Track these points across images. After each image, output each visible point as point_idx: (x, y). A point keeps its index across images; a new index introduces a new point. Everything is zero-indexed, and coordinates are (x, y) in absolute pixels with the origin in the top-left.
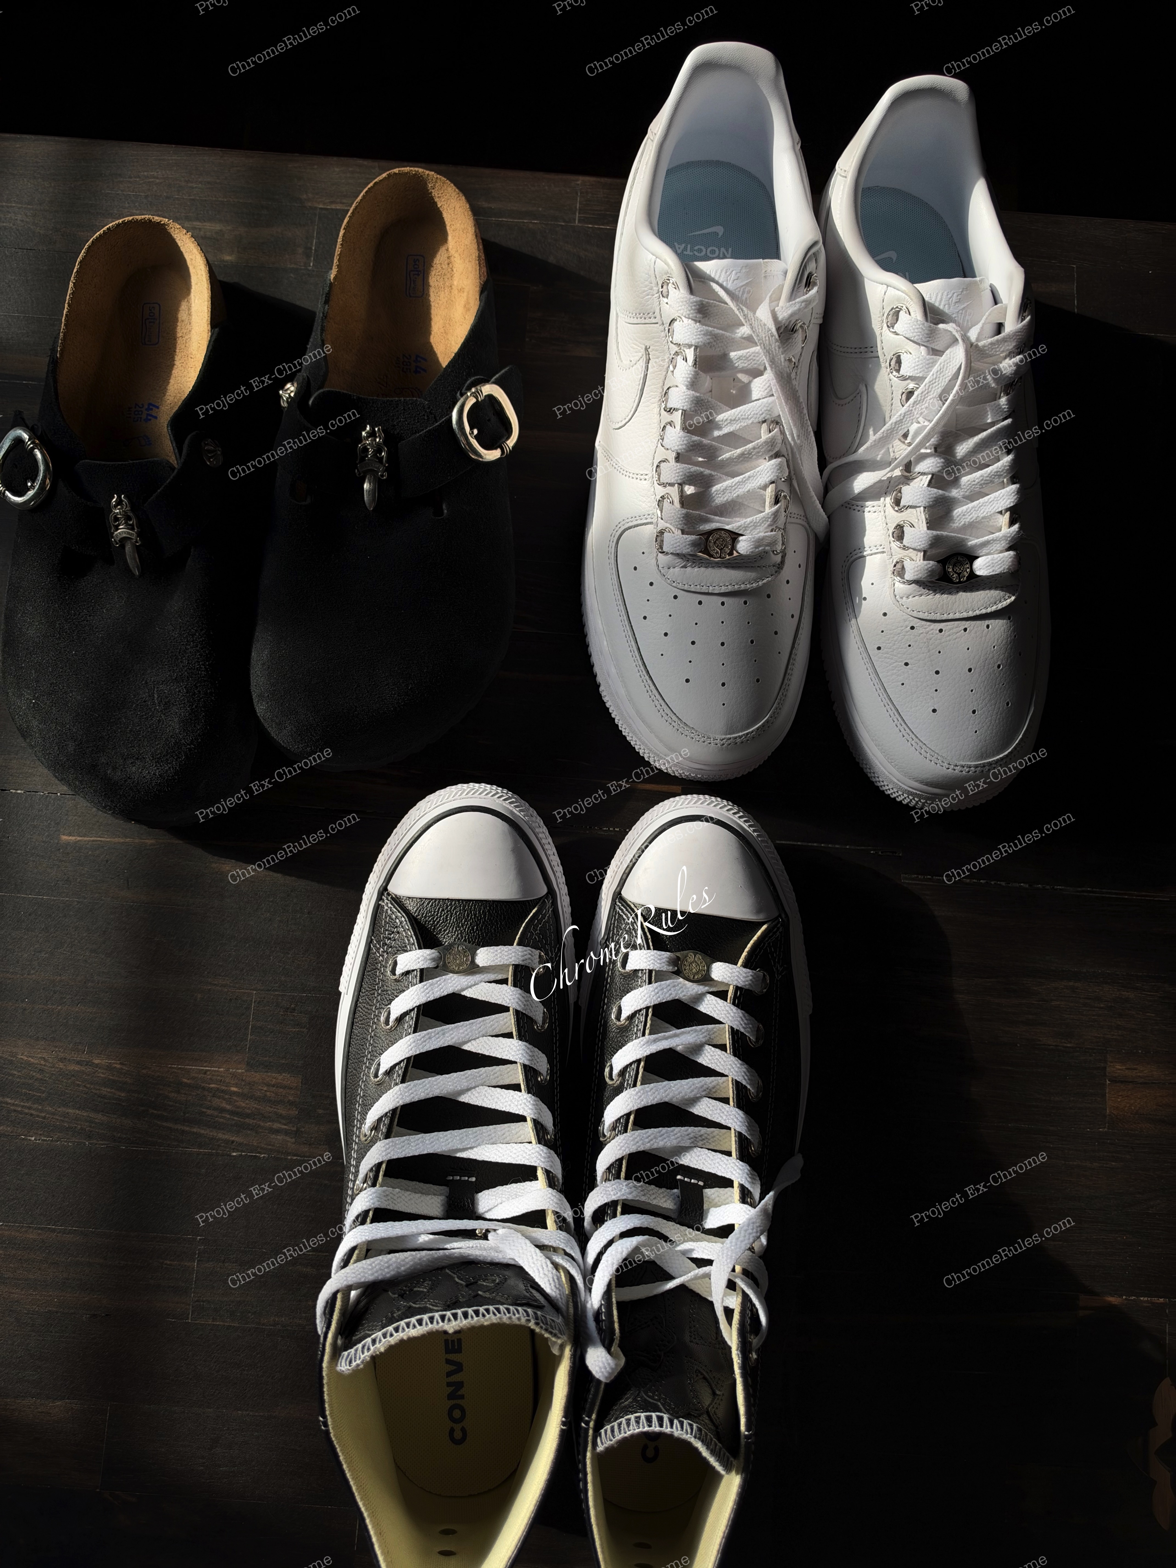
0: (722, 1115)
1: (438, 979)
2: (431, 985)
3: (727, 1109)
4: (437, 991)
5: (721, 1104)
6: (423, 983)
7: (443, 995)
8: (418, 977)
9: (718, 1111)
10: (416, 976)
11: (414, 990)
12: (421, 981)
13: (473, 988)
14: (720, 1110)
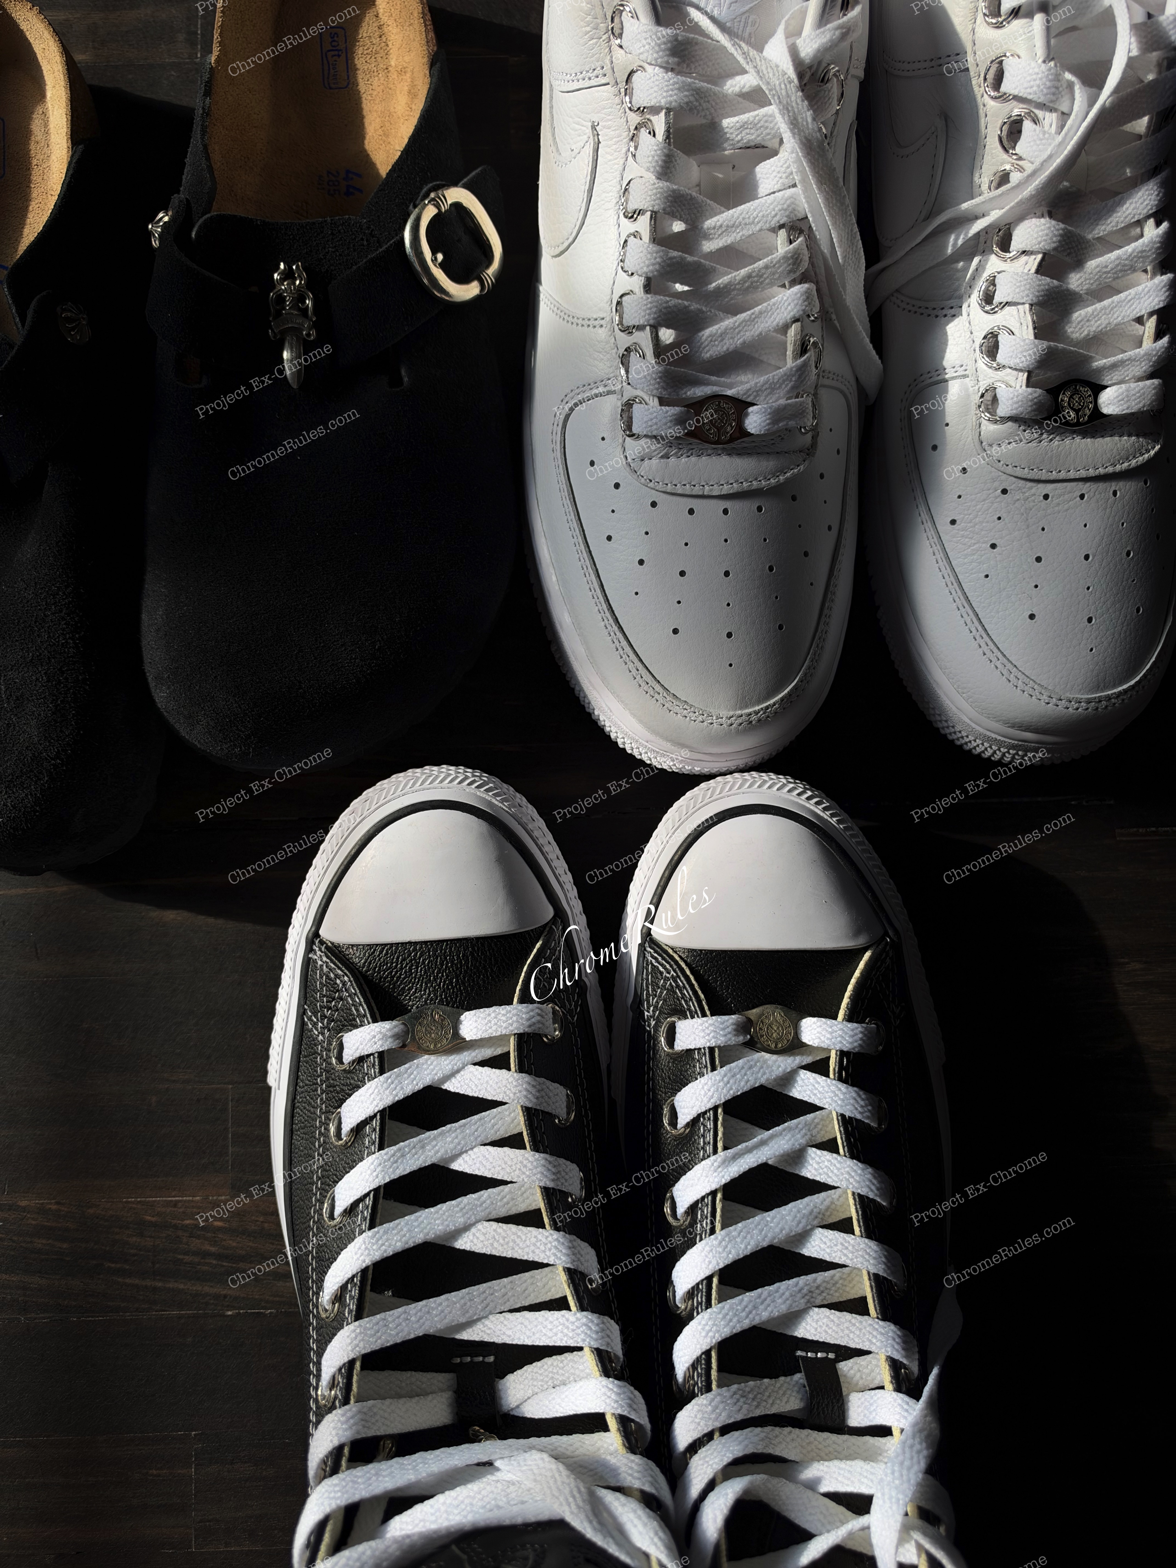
0: (845, 1251)
1: (407, 1066)
2: (397, 1076)
3: (852, 1242)
4: (408, 1084)
5: (842, 1234)
6: (385, 1075)
7: (417, 1088)
8: (377, 1067)
9: (839, 1247)
10: (374, 1065)
11: (374, 1086)
12: (382, 1072)
13: (458, 1076)
14: (842, 1244)
